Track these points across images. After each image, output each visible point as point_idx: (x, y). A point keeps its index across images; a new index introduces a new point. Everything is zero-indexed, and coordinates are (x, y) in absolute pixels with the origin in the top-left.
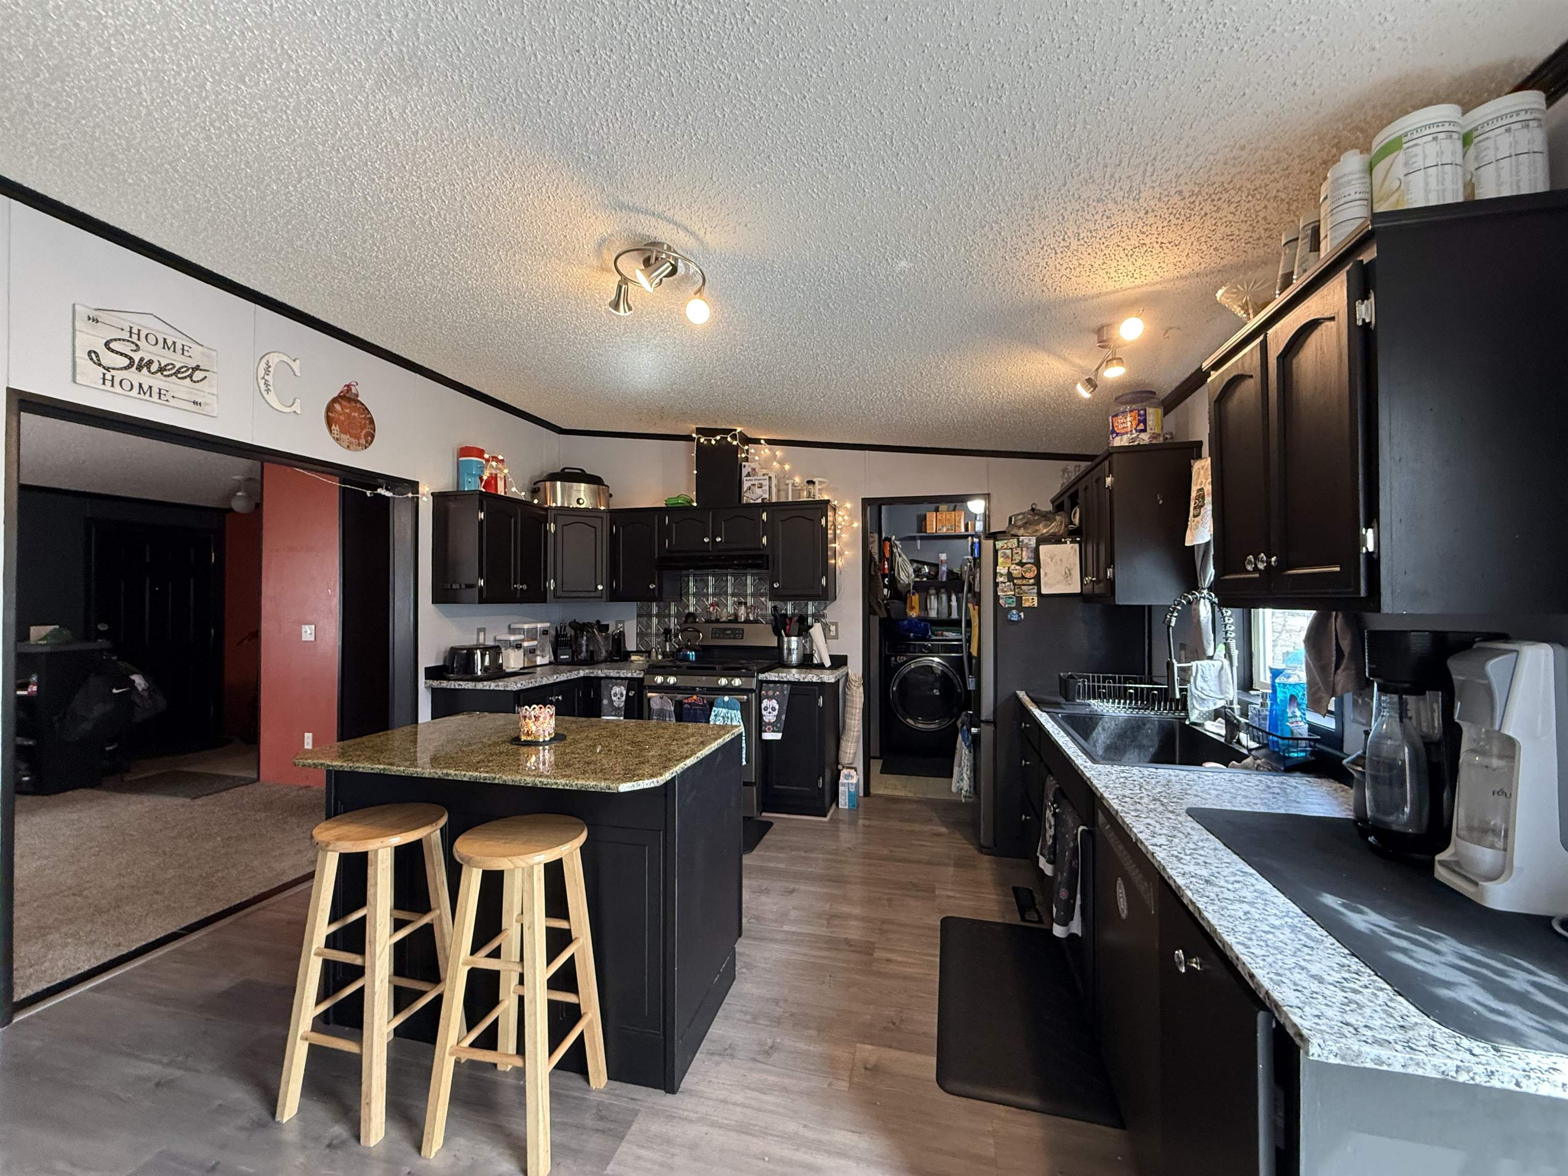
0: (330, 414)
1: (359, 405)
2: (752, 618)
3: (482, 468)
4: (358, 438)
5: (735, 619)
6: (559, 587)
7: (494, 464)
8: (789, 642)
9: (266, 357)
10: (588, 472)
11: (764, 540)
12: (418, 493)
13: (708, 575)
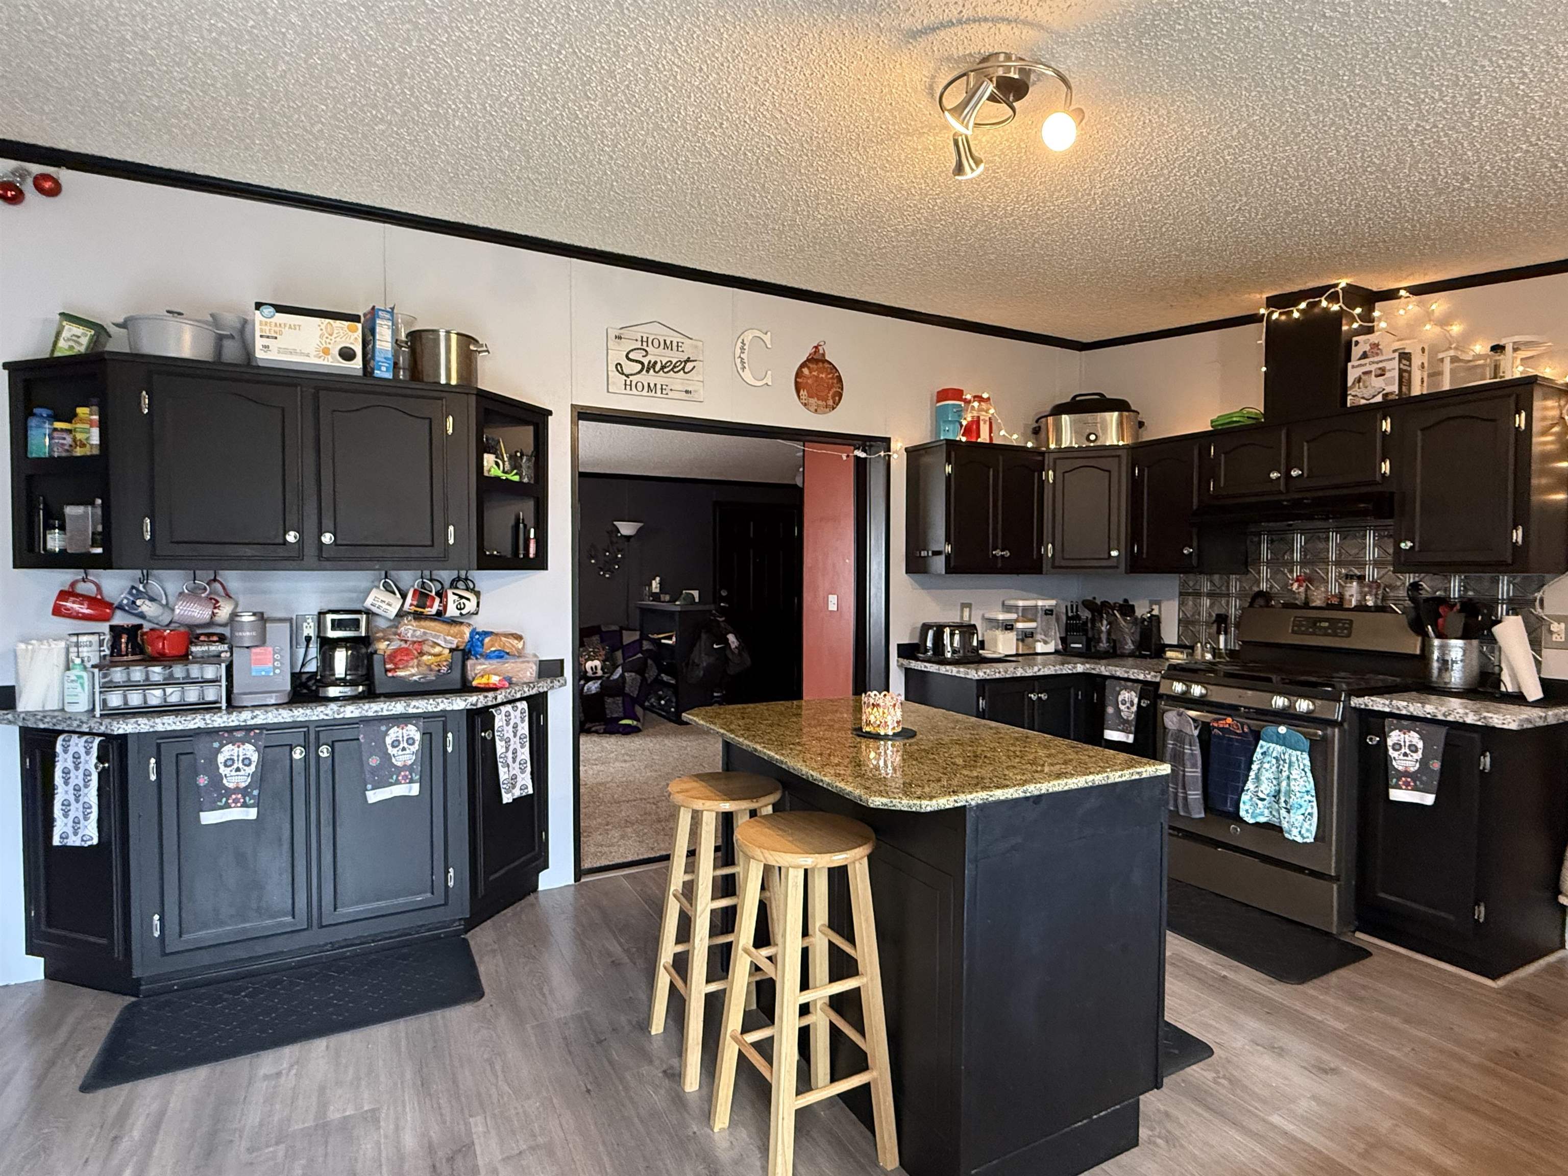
0: (798, 380)
1: (826, 365)
2: (1370, 603)
3: (960, 412)
4: (826, 400)
5: (1339, 604)
6: (1058, 555)
7: (976, 404)
8: (1443, 649)
9: (742, 337)
10: (1108, 397)
11: (1386, 467)
12: (889, 451)
13: (1293, 531)
